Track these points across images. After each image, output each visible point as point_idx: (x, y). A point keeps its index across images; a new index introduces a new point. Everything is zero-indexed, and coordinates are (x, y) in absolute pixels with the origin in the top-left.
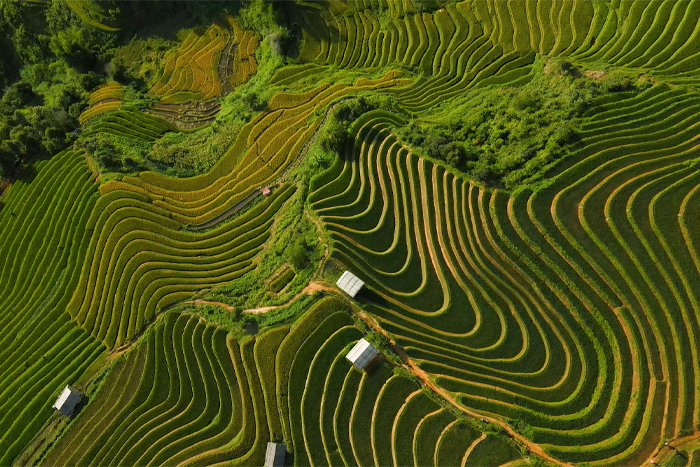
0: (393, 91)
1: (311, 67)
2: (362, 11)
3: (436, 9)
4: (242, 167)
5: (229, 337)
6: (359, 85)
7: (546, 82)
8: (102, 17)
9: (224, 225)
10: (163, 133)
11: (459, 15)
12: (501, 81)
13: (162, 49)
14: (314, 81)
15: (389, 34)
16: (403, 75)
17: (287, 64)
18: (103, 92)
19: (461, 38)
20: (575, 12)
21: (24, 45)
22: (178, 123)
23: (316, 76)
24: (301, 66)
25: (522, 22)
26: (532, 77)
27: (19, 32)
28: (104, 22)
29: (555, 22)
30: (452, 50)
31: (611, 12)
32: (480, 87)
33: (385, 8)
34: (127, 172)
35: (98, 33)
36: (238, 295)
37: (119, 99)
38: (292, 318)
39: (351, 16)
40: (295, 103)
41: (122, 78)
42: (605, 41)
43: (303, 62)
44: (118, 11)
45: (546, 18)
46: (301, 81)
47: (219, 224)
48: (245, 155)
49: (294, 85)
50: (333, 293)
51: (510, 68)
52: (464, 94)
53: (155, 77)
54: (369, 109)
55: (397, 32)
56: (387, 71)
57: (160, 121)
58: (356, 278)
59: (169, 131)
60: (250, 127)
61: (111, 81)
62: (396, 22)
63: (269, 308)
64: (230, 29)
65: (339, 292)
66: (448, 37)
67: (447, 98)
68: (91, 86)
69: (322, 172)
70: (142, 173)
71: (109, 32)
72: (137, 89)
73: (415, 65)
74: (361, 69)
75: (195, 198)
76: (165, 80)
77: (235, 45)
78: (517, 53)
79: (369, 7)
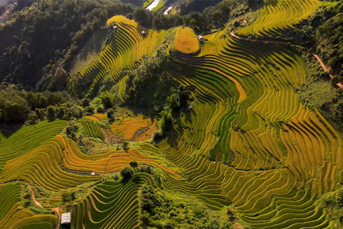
0: (170, 177)
1: (157, 150)
2: (191, 144)
3: (213, 161)
4: (99, 162)
5: (19, 203)
6: (162, 166)
7: (221, 215)
8: (124, 96)
9: (71, 173)
10: (98, 137)
11: (219, 169)
12: (207, 202)
13: (129, 115)
14: (152, 154)
15: (192, 158)
16: (180, 174)
17: (152, 144)
18: (101, 115)
19: (212, 177)
20: (261, 199)
21: (102, 91)
22: (106, 139)
23: (155, 154)
24: (155, 148)
25: (238, 188)
26: (220, 210)
27: (104, 87)
28: (123, 98)
29: (250, 197)
30: (205, 178)
31: (275, 210)
32: (197, 197)
33: (199, 149)
34: (70, 137)
35: (119, 100)
36: (41, 194)
37: (100, 120)
38: (39, 213)
39: (186, 144)
40: (137, 156)
41: (109, 115)
42: (262, 218)
43: (157, 147)
44: (128, 97)
45: (248, 193)
46: (148, 151)
47: (70, 172)
48: (104, 159)
49: (145, 151)
50: (58, 216)
51: (216, 200)
52: (188, 195)
53: (118, 122)
54: (149, 173)
55: (194, 159)
56: (177, 169)
57: (102, 133)
58: (69, 218)
59: (100, 138)
60: (115, 152)
61: (106, 114)
62: (197, 156)
63: (40, 205)
64: (152, 124)
65: (60, 218)
66: (208, 173)
67: (181, 192)
68: (100, 111)
69: (113, 180)
70: (72, 141)
71: (121, 101)
72: (110, 121)
73: (187, 174)
74: (171, 163)
75: (77, 160)
76: (119, 125)
77: (149, 129)
78: (226, 197)
79: (194, 145)
